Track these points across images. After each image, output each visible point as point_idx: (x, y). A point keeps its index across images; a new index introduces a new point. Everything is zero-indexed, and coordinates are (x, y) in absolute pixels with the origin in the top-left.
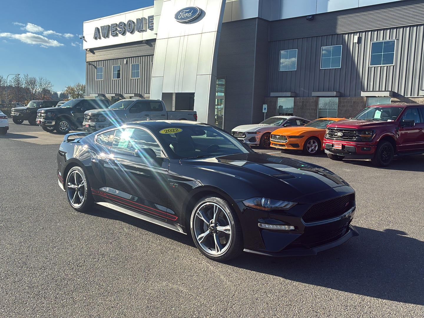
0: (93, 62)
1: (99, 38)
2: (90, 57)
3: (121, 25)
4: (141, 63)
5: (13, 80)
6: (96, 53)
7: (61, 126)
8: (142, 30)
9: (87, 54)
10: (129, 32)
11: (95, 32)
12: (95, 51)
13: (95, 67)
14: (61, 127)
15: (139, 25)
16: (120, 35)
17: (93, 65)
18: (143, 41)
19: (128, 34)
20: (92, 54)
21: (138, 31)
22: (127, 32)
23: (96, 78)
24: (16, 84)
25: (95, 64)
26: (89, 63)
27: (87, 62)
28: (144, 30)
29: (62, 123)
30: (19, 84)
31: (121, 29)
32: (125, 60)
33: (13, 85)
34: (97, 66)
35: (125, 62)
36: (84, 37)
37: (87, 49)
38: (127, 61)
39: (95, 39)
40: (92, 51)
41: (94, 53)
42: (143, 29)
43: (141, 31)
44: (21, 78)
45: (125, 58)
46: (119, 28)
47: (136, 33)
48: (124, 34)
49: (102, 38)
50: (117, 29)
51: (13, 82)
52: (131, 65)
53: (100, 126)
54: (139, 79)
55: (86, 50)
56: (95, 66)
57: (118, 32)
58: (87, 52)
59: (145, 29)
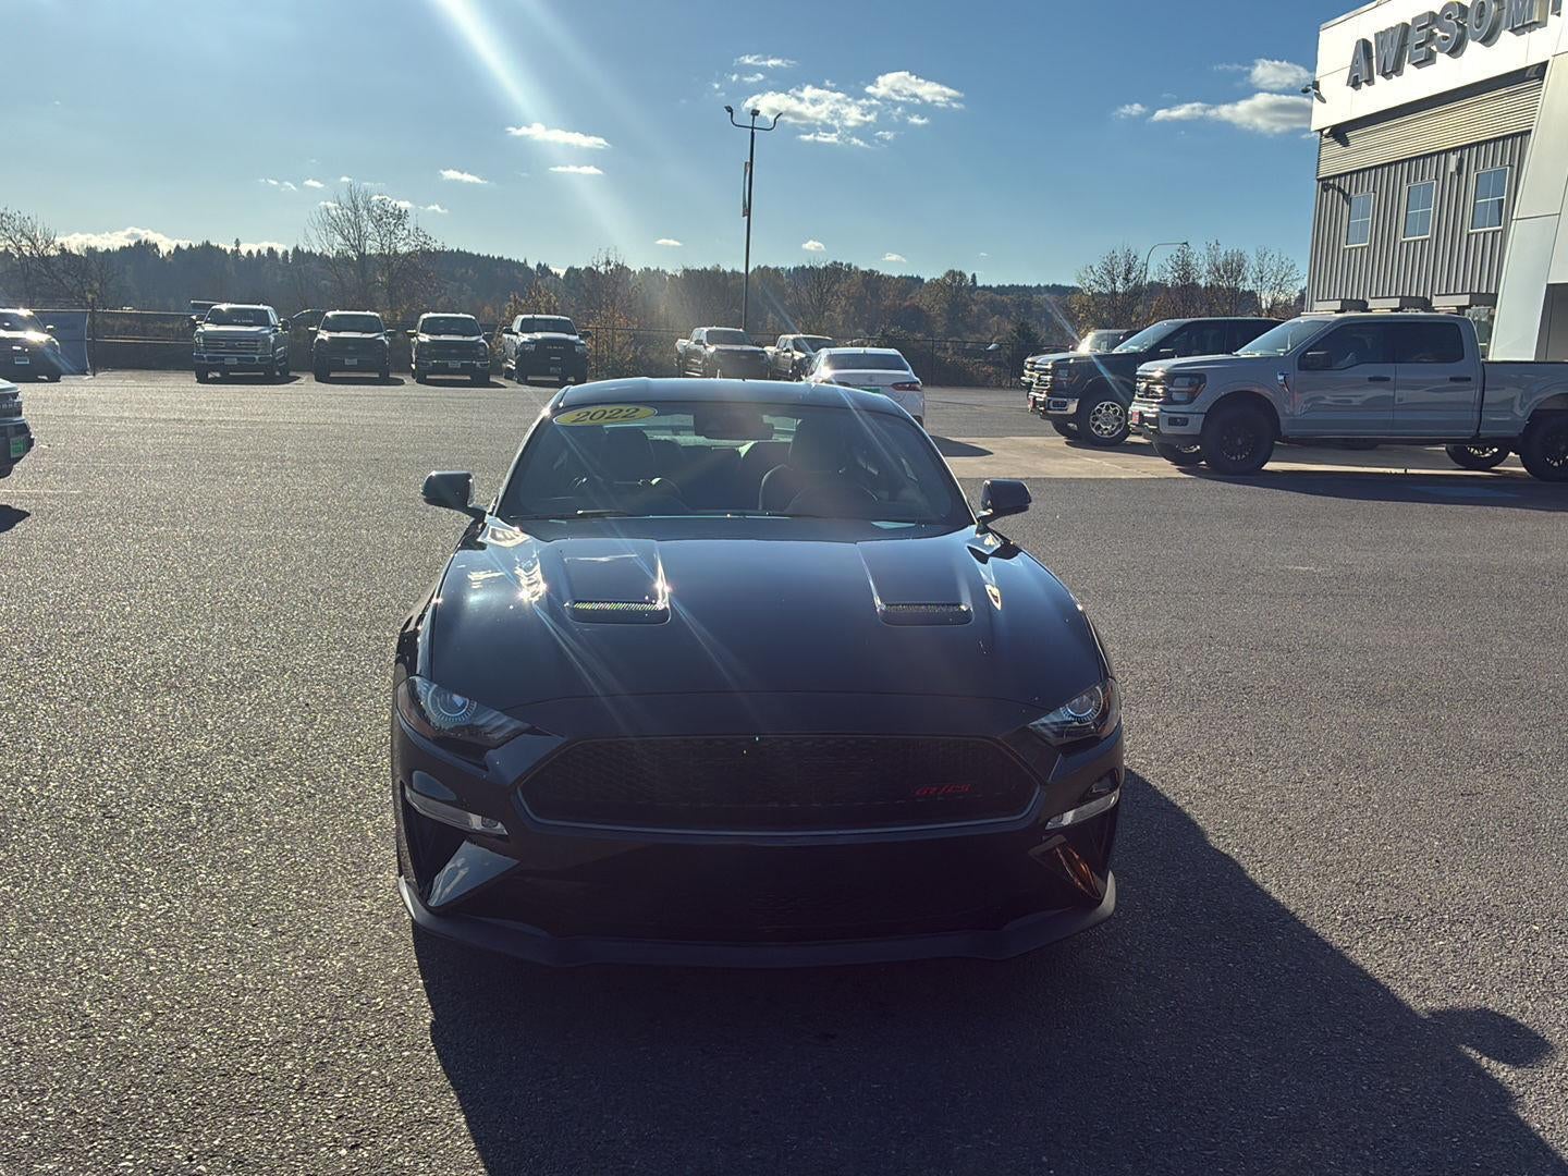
0: (1340, 176)
1: (1366, 81)
2: (1336, 160)
3: (1449, 17)
4: (1511, 166)
5: (1170, 262)
6: (1352, 142)
7: (1096, 419)
8: (1526, 22)
9: (1324, 149)
10: (1474, 40)
11: (1354, 57)
12: (1349, 135)
13: (1347, 198)
14: (1098, 423)
15: (1517, 5)
16: (1442, 58)
17: (1339, 189)
18: (1527, 68)
19: (1473, 47)
20: (1338, 146)
21: (1513, 31)
22: (1470, 40)
23: (1344, 239)
24: (1179, 278)
25: (1344, 184)
26: (1326, 184)
27: (1319, 180)
28: (1534, 23)
29: (1102, 406)
30: (1187, 275)
31: (1445, 32)
32: (1453, 159)
33: (1170, 279)
34: (1353, 193)
35: (1452, 167)
36: (1316, 85)
37: (1324, 129)
38: (1461, 161)
39: (1353, 86)
40: (1339, 133)
41: (1345, 143)
42: (1530, 16)
43: (1524, 26)
44: (1195, 257)
45: (1454, 150)
46: (1441, 30)
47: (1506, 36)
48: (1456, 50)
49: (1378, 79)
50: (1432, 36)
51: (1170, 269)
52: (1473, 176)
53: (1176, 418)
54: (1498, 231)
55: (1321, 131)
56: (1344, 194)
57: (1434, 48)
58: (1325, 140)
59: (1542, 19)
